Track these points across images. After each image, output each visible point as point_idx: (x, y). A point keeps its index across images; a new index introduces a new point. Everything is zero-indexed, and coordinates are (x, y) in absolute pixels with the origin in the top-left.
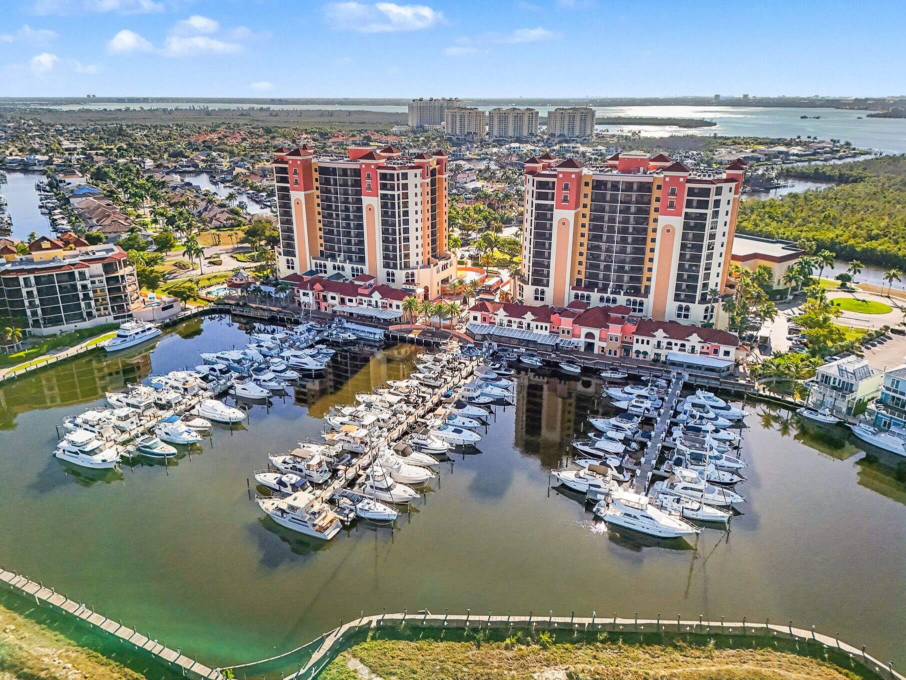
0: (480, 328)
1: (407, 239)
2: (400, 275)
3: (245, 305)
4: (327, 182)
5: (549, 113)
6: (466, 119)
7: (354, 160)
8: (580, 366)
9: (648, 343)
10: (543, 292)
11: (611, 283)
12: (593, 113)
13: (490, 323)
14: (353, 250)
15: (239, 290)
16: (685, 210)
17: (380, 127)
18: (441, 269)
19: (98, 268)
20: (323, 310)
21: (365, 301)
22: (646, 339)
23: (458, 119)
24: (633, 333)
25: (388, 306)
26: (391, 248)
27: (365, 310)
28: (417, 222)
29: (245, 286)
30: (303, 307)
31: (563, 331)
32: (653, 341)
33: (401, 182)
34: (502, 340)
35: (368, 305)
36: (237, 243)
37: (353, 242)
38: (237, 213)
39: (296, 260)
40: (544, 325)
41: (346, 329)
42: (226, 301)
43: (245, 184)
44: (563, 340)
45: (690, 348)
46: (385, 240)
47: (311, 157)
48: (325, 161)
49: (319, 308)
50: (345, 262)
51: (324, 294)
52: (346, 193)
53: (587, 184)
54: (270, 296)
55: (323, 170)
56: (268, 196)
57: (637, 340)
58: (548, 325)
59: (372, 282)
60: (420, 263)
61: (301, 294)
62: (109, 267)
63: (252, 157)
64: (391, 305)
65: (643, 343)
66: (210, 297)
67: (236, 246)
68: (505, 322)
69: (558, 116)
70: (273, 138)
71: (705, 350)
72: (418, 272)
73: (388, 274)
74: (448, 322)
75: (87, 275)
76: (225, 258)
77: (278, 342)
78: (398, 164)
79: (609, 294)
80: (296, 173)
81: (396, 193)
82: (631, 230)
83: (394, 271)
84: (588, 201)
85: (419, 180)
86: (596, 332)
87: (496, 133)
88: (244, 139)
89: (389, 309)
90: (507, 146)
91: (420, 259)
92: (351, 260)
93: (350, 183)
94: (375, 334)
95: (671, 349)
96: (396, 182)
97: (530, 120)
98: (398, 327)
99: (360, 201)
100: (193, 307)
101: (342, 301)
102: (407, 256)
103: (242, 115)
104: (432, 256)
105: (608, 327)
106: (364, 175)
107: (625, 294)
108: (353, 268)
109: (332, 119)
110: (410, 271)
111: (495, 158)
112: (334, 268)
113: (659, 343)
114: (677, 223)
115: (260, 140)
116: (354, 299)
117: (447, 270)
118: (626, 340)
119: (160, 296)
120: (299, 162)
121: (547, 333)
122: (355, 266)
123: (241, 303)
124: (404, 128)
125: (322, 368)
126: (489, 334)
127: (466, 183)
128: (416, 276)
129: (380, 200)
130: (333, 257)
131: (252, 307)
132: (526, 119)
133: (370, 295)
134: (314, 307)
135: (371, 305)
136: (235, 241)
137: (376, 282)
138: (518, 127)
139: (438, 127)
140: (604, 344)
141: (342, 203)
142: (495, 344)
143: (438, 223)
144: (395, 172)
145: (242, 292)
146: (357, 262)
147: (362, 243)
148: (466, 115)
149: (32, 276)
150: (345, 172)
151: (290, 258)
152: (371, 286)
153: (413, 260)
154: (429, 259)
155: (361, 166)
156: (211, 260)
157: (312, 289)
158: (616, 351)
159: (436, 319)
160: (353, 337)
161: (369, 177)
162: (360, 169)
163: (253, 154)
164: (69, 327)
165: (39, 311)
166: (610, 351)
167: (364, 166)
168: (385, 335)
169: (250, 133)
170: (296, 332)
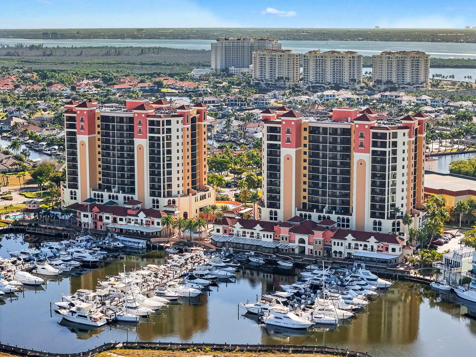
0: (221, 237)
1: (170, 173)
2: (163, 201)
3: (36, 225)
4: (107, 127)
6: (277, 62)
7: (130, 110)
8: (293, 262)
9: (342, 245)
10: (276, 213)
11: (327, 205)
13: (230, 234)
14: (126, 182)
15: (33, 214)
16: (372, 149)
17: (177, 69)
18: (199, 199)
20: (99, 228)
21: (133, 220)
22: (340, 241)
23: (268, 61)
24: (332, 238)
25: (151, 223)
26: (156, 180)
27: (132, 227)
28: (178, 158)
29: (37, 211)
30: (83, 226)
31: (283, 238)
32: (346, 243)
33: (166, 127)
34: (238, 246)
35: (135, 223)
36: (24, 184)
37: (126, 176)
38: (21, 160)
39: (78, 192)
40: (269, 234)
41: (116, 240)
42: (21, 223)
43: (23, 134)
44: (282, 244)
45: (370, 248)
46: (152, 173)
47: (95, 108)
48: (106, 111)
49: (96, 227)
50: (119, 192)
51: (101, 214)
52: (122, 136)
53: (305, 129)
54: (57, 218)
55: (104, 119)
56: (48, 145)
57: (335, 243)
58: (272, 234)
59: (140, 206)
60: (181, 193)
61: (82, 216)
63: (28, 106)
64: (153, 223)
65: (338, 245)
66: (8, 219)
67: (23, 186)
68: (241, 233)
69: (385, 60)
70: (50, 84)
71: (380, 249)
72: (179, 200)
73: (154, 201)
74: (197, 235)
76: (15, 195)
77: (64, 246)
78: (164, 113)
79: (324, 214)
80: (82, 121)
81: (161, 135)
82: (338, 164)
83: (159, 198)
84: (307, 142)
85: (180, 126)
86: (306, 237)
87: (312, 78)
88: (16, 87)
89: (151, 226)
90: (319, 94)
91: (181, 189)
92: (124, 192)
93: (125, 128)
94: (139, 243)
95: (358, 249)
96: (161, 127)
97: (351, 64)
98: (158, 239)
99: (132, 143)
101: (115, 221)
102: (170, 186)
103: (8, 54)
104: (192, 188)
105: (313, 233)
106: (136, 122)
107: (336, 213)
108: (125, 198)
109: (119, 59)
110: (172, 199)
111: (300, 107)
112: (110, 197)
113: (350, 244)
114: (367, 158)
115: (36, 87)
116: (124, 218)
117: (204, 200)
118: (327, 243)
120: (85, 112)
121: (271, 240)
122: (127, 195)
123: (33, 225)
124: (207, 71)
125: (97, 260)
126: (227, 242)
127: (256, 132)
128: (177, 202)
129: (148, 142)
130: (109, 189)
131: (43, 228)
132: (346, 64)
133: (136, 215)
134: (91, 226)
135: (137, 223)
136: (22, 182)
137: (143, 205)
138: (337, 72)
139: (245, 70)
140: (311, 247)
141: (118, 144)
142: (231, 249)
143: (197, 161)
144: (161, 120)
145: (35, 215)
146: (128, 193)
147: (133, 176)
148: (277, 57)
150: (121, 120)
151: (73, 190)
152: (138, 209)
153: (174, 190)
154: (188, 190)
155: (134, 115)
156: (3, 196)
157: (91, 211)
158: (320, 252)
159: (187, 233)
160: (121, 245)
161: (140, 123)
162: (133, 118)
163: (28, 102)
166: (316, 252)
167: (136, 115)
168: (147, 245)
169: (24, 79)
170: (77, 241)
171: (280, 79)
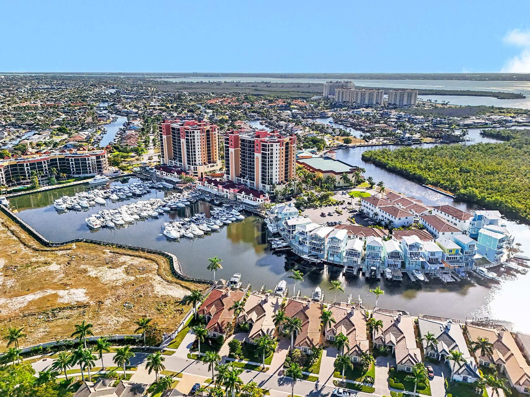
0: (200, 187)
1: (195, 155)
2: (192, 167)
3: (141, 174)
4: (174, 132)
10: (229, 177)
11: (247, 176)
13: (204, 186)
18: (210, 167)
19: (94, 157)
21: (173, 175)
22: (240, 194)
23: (341, 93)
24: (237, 192)
26: (189, 157)
28: (198, 149)
33: (270, 148)
35: (174, 177)
39: (165, 160)
42: (137, 172)
44: (219, 193)
50: (177, 161)
51: (162, 172)
57: (238, 195)
58: (217, 187)
60: (200, 164)
62: (98, 157)
68: (207, 186)
69: (394, 94)
73: (189, 167)
75: (90, 159)
76: (155, 157)
85: (199, 134)
86: (228, 191)
95: (246, 198)
96: (268, 148)
100: (126, 173)
101: (167, 175)
102: (195, 161)
104: (208, 162)
105: (230, 189)
106: (255, 144)
107: (250, 180)
110: (195, 166)
112: (175, 163)
113: (243, 196)
117: (214, 167)
118: (235, 194)
119: (115, 169)
120: (165, 125)
121: (217, 190)
122: (180, 163)
124: (318, 97)
128: (198, 168)
129: (185, 140)
132: (375, 95)
133: (174, 173)
138: (371, 99)
140: (230, 195)
141: (178, 140)
143: (211, 149)
149: (73, 158)
152: (177, 170)
153: (197, 163)
154: (205, 163)
164: (82, 175)
165: (75, 170)
166: (231, 197)
171: (345, 102)
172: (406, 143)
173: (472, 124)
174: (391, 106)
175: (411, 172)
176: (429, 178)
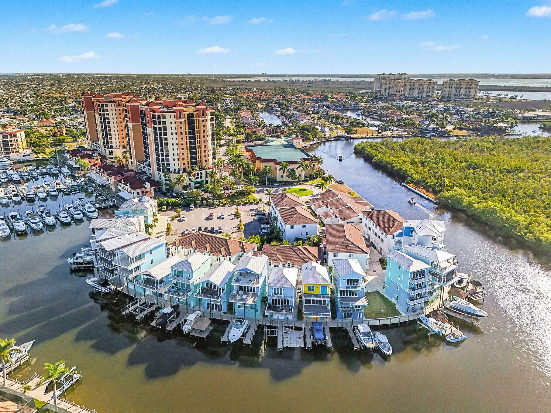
0: (93, 173)
1: (110, 135)
5: (444, 83)
6: (391, 86)
10: (132, 163)
12: (478, 82)
13: (97, 172)
23: (388, 85)
32: (121, 185)
33: (105, 108)
60: (118, 147)
69: (448, 84)
72: (115, 150)
79: (144, 165)
95: (125, 189)
97: (429, 87)
102: (111, 143)
110: (110, 150)
114: (151, 131)
128: (113, 152)
129: (99, 116)
132: (426, 87)
148: (391, 83)
153: (114, 145)
171: (392, 94)
172: (428, 135)
173: (534, 117)
174: (444, 100)
175: (396, 166)
176: (414, 175)
